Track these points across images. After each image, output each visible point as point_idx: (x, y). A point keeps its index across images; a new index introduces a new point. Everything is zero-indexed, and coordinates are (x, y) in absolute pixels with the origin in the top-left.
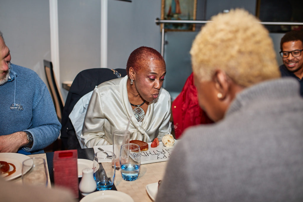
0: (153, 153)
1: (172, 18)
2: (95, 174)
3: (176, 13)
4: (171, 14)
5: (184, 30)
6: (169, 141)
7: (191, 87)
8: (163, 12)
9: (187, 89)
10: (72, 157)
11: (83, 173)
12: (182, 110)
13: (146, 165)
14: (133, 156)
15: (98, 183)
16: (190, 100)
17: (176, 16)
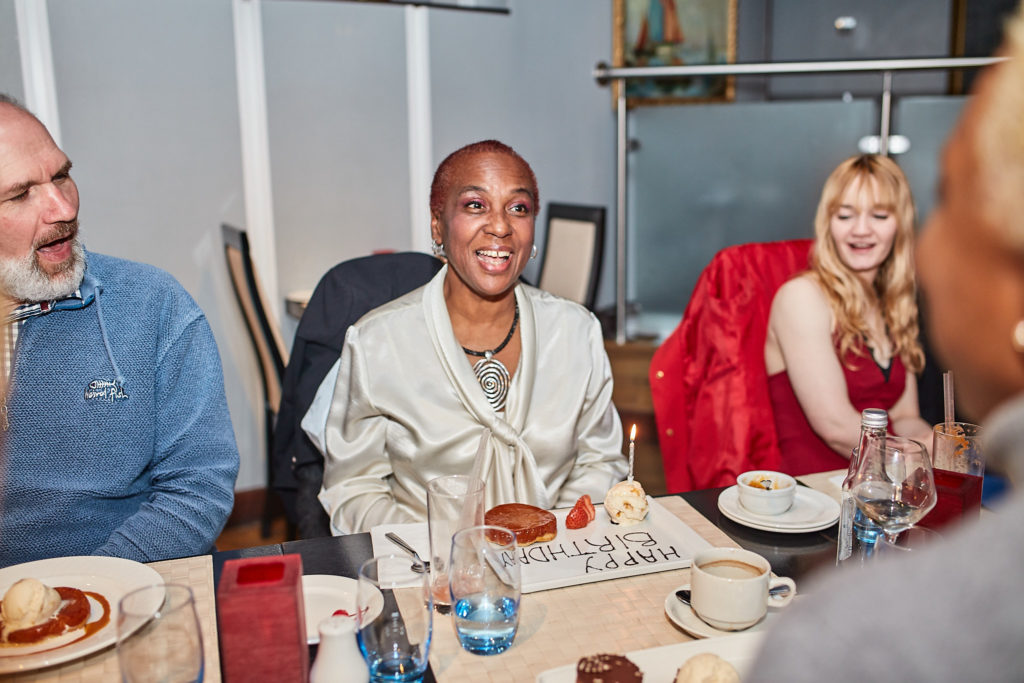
0: (570, 550)
1: (653, 61)
2: (364, 634)
3: (665, 42)
4: (648, 47)
5: (696, 101)
6: (627, 504)
7: (714, 304)
8: (618, 41)
9: (701, 310)
10: (282, 581)
11: (321, 636)
12: (686, 384)
13: (546, 593)
14: (500, 563)
15: (376, 662)
16: (712, 350)
17: (664, 51)
